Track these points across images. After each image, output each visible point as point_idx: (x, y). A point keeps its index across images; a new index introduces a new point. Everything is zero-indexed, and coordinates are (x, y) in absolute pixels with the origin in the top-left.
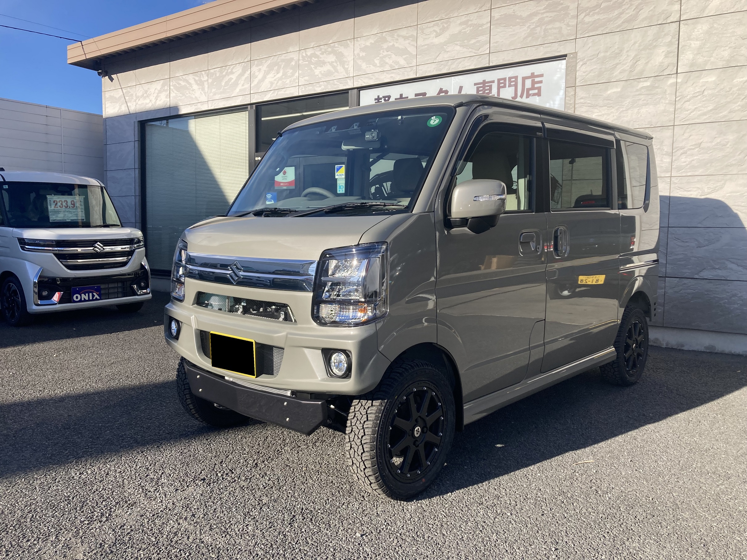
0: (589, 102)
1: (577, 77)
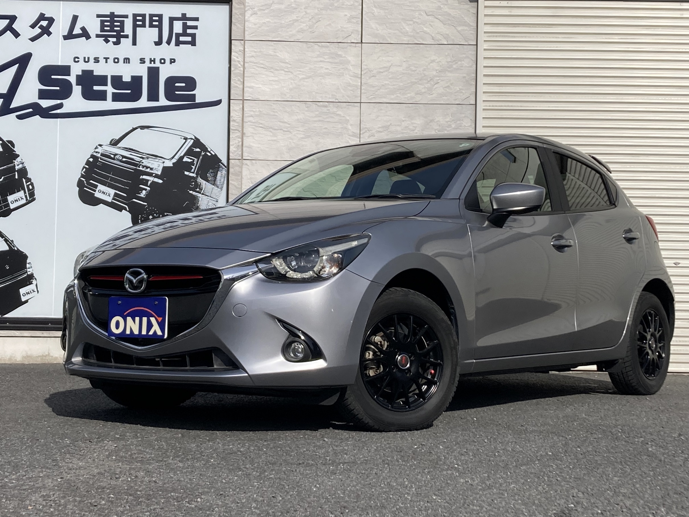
0: (261, 62)
1: (246, 29)
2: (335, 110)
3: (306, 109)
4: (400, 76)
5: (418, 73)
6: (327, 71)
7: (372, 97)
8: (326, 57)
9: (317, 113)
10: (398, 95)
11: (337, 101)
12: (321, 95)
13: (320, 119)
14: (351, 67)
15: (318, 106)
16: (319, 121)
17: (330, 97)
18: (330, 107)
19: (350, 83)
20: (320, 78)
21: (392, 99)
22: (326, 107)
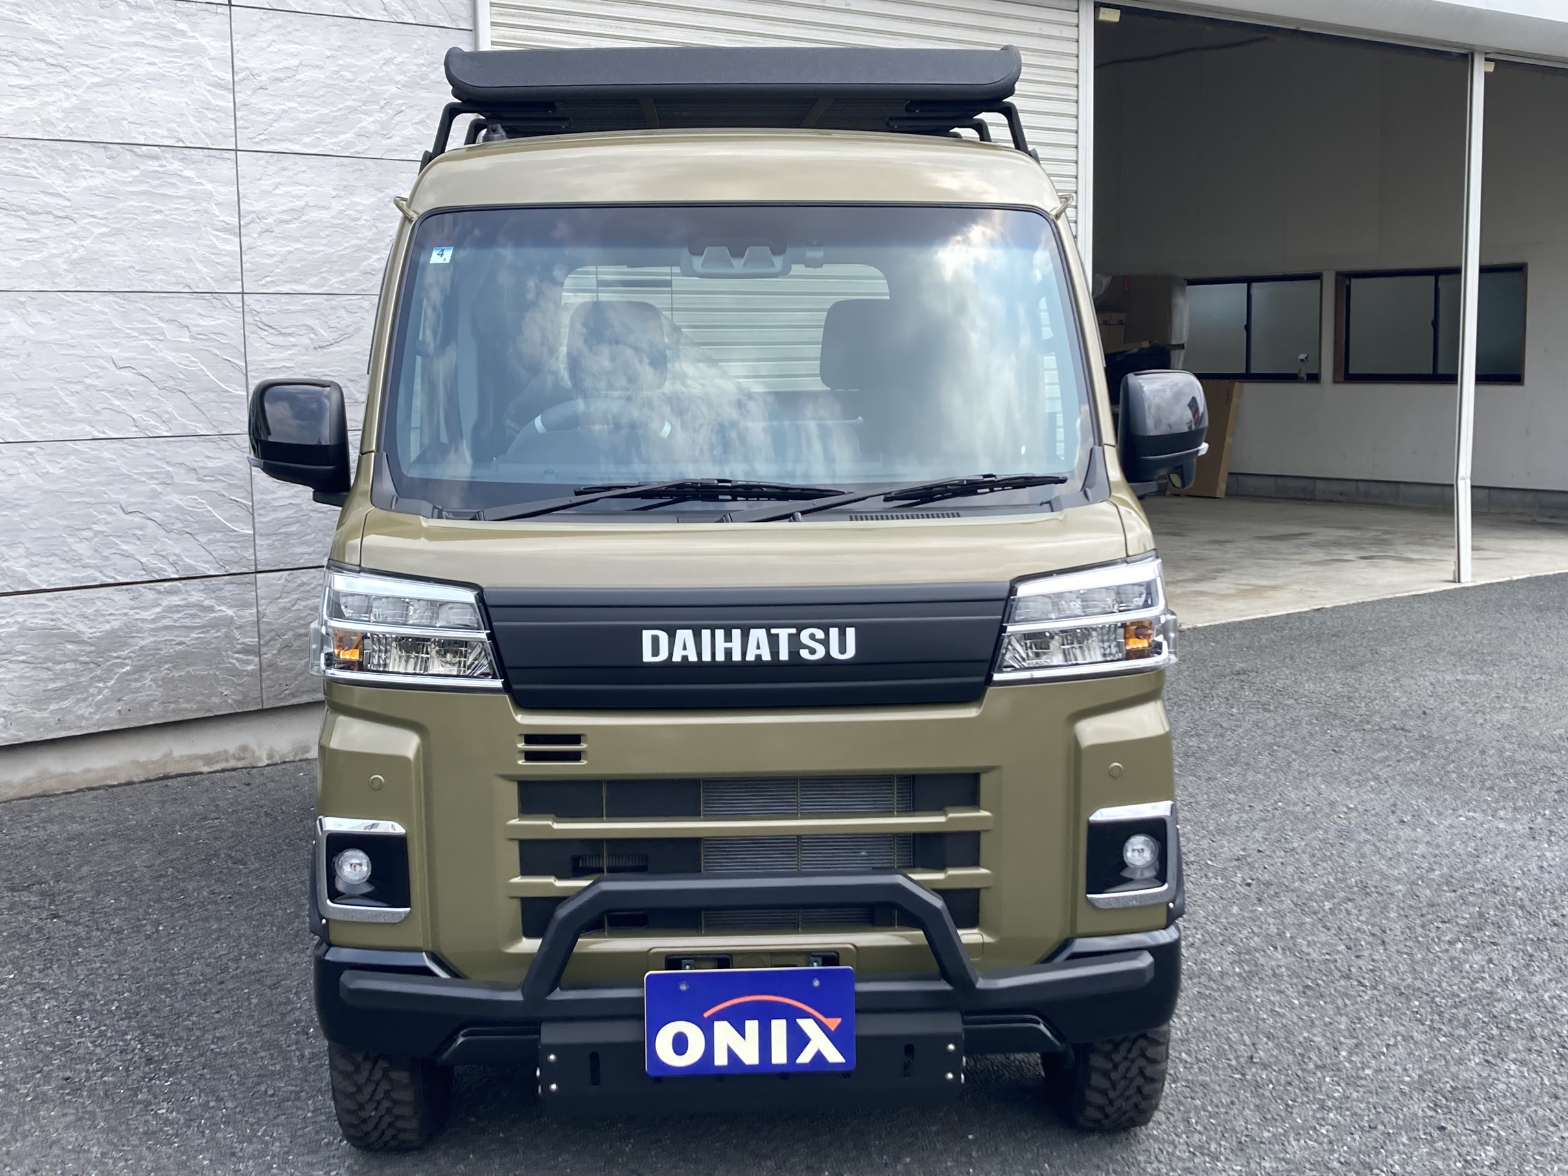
2: (177, 165)
3: (109, 161)
4: (321, 93)
5: (358, 87)
6: (152, 69)
7: (262, 137)
8: (149, 34)
9: (136, 173)
10: (317, 135)
11: (181, 144)
12: (142, 129)
13: (144, 187)
14: (208, 61)
15: (139, 156)
16: (143, 193)
17: (166, 134)
18: (165, 158)
19: (210, 103)
20: (138, 85)
21: (306, 145)
22: (156, 158)
